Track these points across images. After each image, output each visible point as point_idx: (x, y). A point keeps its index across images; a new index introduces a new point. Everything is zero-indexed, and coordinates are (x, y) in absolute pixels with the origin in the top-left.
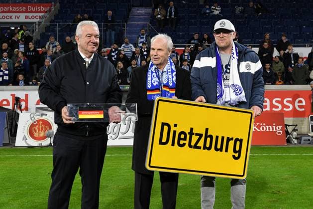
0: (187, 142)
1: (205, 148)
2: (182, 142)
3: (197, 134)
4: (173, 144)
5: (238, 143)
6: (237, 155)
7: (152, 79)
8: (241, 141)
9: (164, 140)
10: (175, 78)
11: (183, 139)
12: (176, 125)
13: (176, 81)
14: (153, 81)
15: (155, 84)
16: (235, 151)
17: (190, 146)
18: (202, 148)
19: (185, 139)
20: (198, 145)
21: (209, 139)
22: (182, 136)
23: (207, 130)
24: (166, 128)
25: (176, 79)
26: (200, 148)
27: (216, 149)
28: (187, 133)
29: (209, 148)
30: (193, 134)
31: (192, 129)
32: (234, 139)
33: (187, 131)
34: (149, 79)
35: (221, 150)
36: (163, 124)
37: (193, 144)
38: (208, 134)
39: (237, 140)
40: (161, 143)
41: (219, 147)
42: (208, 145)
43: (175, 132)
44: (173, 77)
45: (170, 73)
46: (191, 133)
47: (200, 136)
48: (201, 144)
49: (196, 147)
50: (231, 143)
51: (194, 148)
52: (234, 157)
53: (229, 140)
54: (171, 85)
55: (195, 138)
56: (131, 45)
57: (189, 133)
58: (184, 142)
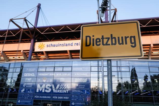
2: (98, 43)
22: (98, 40)
30: (104, 38)
38: (113, 37)
51: (106, 45)
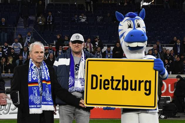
0: (110, 86)
1: (123, 89)
3: (116, 80)
4: (101, 88)
5: (148, 84)
6: (148, 92)
7: (32, 75)
8: (150, 82)
9: (94, 86)
10: (48, 74)
11: (107, 85)
12: (101, 76)
13: (49, 76)
14: (33, 77)
15: (34, 79)
16: (146, 90)
17: (113, 89)
18: (121, 89)
19: (108, 84)
20: (118, 87)
21: (125, 83)
23: (123, 77)
24: (95, 78)
25: (50, 74)
26: (119, 89)
27: (132, 89)
28: (110, 80)
29: (127, 89)
31: (112, 77)
32: (144, 81)
33: (110, 79)
34: (30, 74)
35: (135, 89)
36: (93, 76)
37: (114, 87)
39: (146, 82)
40: (92, 88)
41: (133, 87)
42: (125, 87)
43: (101, 80)
44: (47, 73)
45: (45, 71)
46: (112, 80)
47: (119, 81)
48: (120, 86)
49: (117, 89)
50: (143, 85)
52: (146, 94)
53: (140, 82)
54: (47, 79)
55: (115, 83)
56: (19, 43)
57: (111, 80)
58: (108, 86)
